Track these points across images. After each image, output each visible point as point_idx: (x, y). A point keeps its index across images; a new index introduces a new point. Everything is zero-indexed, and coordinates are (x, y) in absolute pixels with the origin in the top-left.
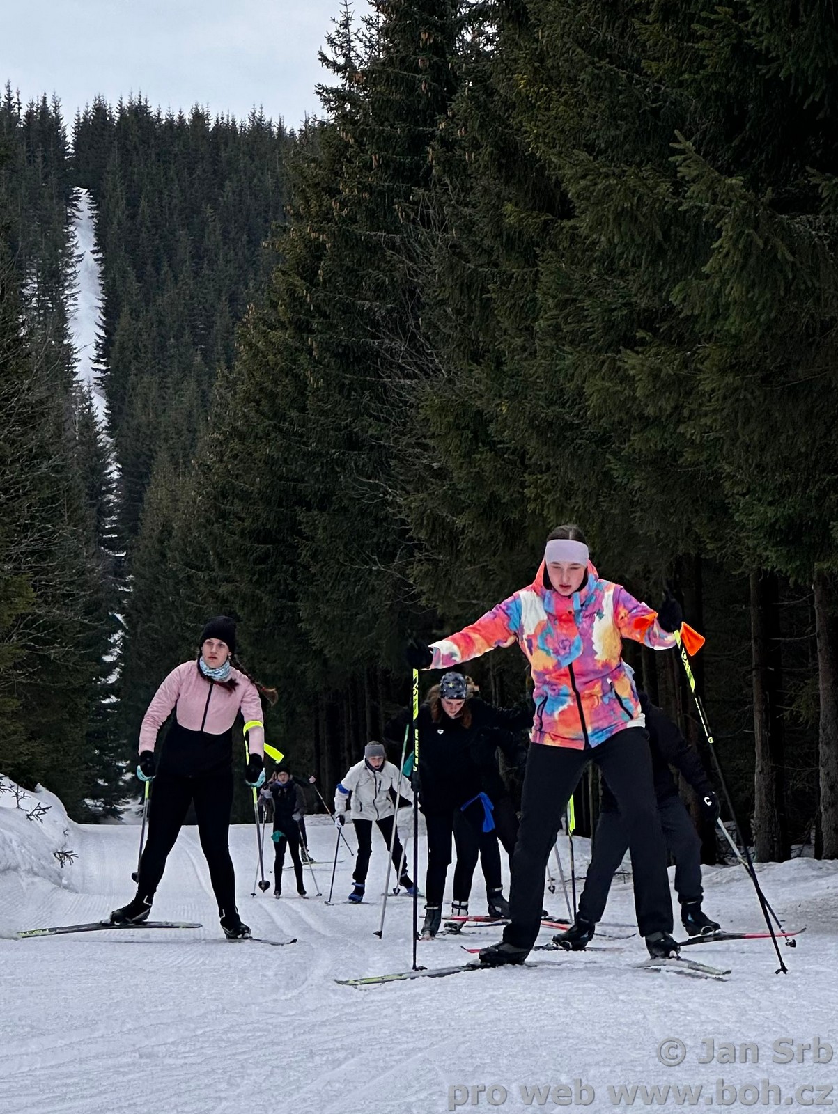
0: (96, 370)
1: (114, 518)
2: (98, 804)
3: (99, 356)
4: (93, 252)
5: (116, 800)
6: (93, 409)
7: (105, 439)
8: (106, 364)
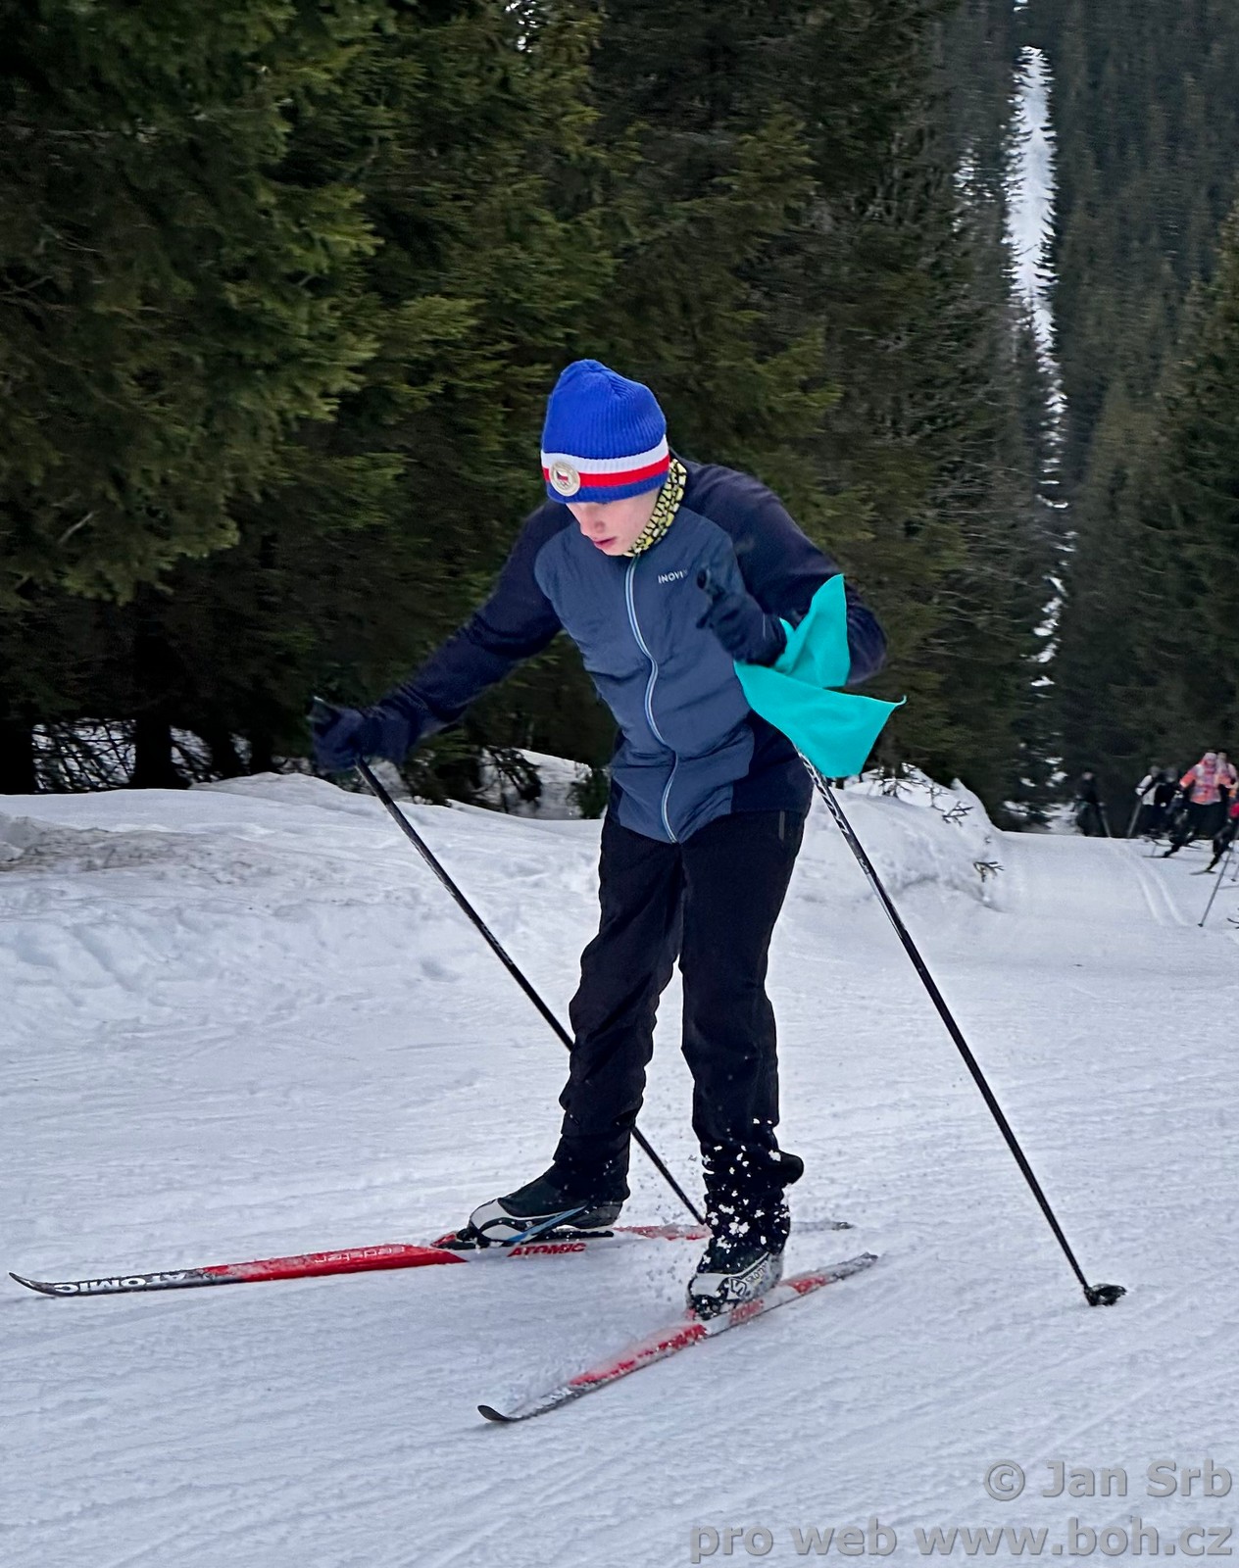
0: (1040, 277)
1: (1055, 461)
2: (1022, 808)
3: (1045, 260)
4: (1045, 129)
5: (1044, 804)
6: (1035, 325)
7: (1047, 364)
8: (1053, 270)
